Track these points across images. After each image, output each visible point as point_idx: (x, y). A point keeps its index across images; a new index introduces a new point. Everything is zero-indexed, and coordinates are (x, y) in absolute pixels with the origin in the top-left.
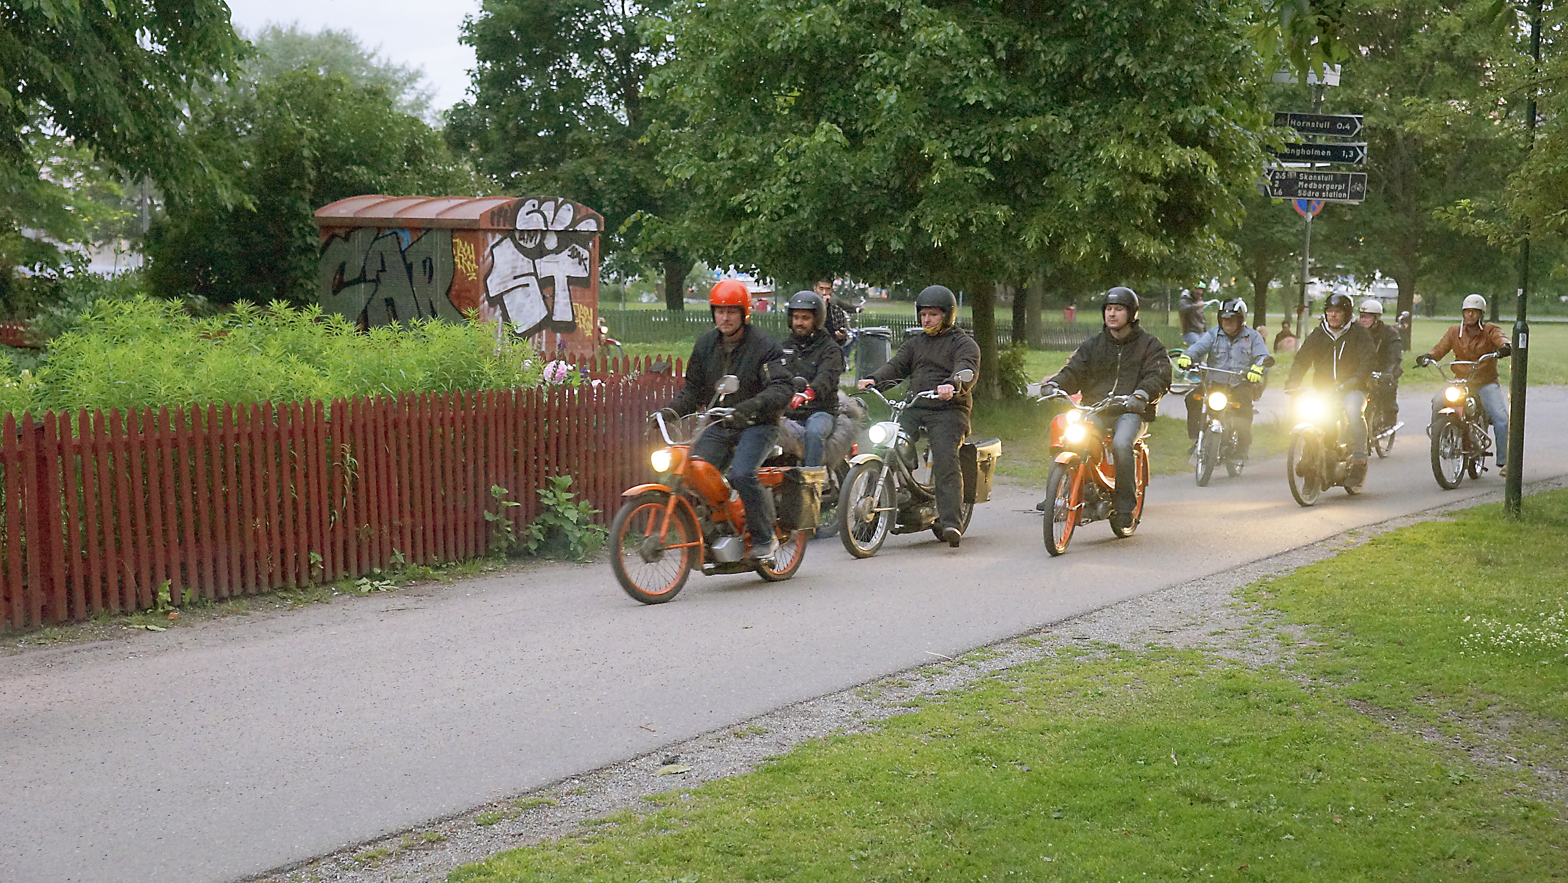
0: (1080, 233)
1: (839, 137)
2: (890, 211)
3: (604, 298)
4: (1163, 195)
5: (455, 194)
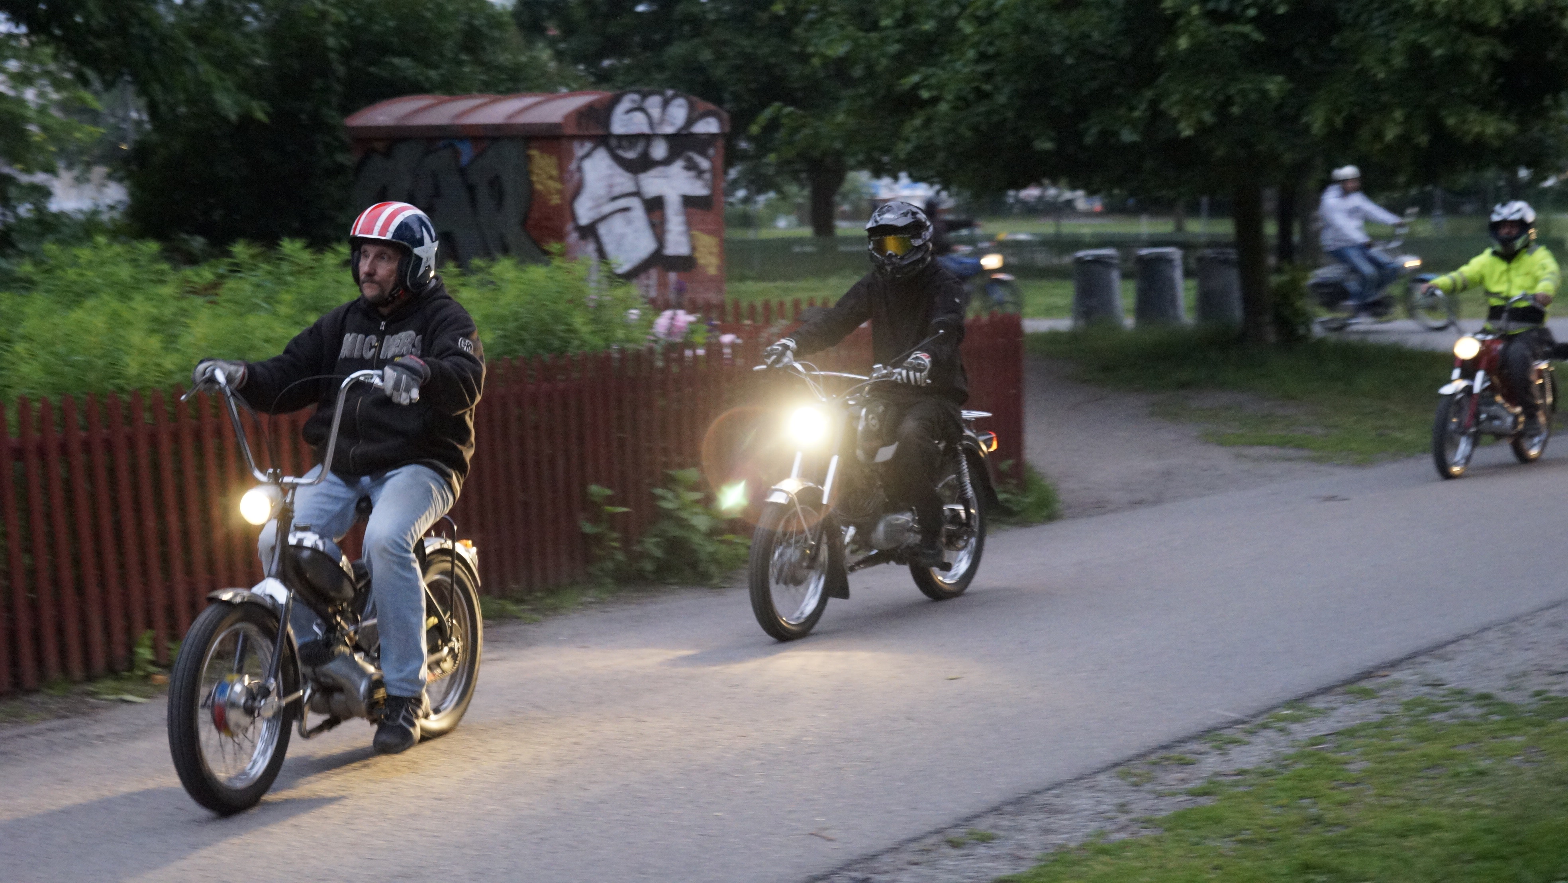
0: (1386, 110)
2: (1120, 90)
3: (732, 223)
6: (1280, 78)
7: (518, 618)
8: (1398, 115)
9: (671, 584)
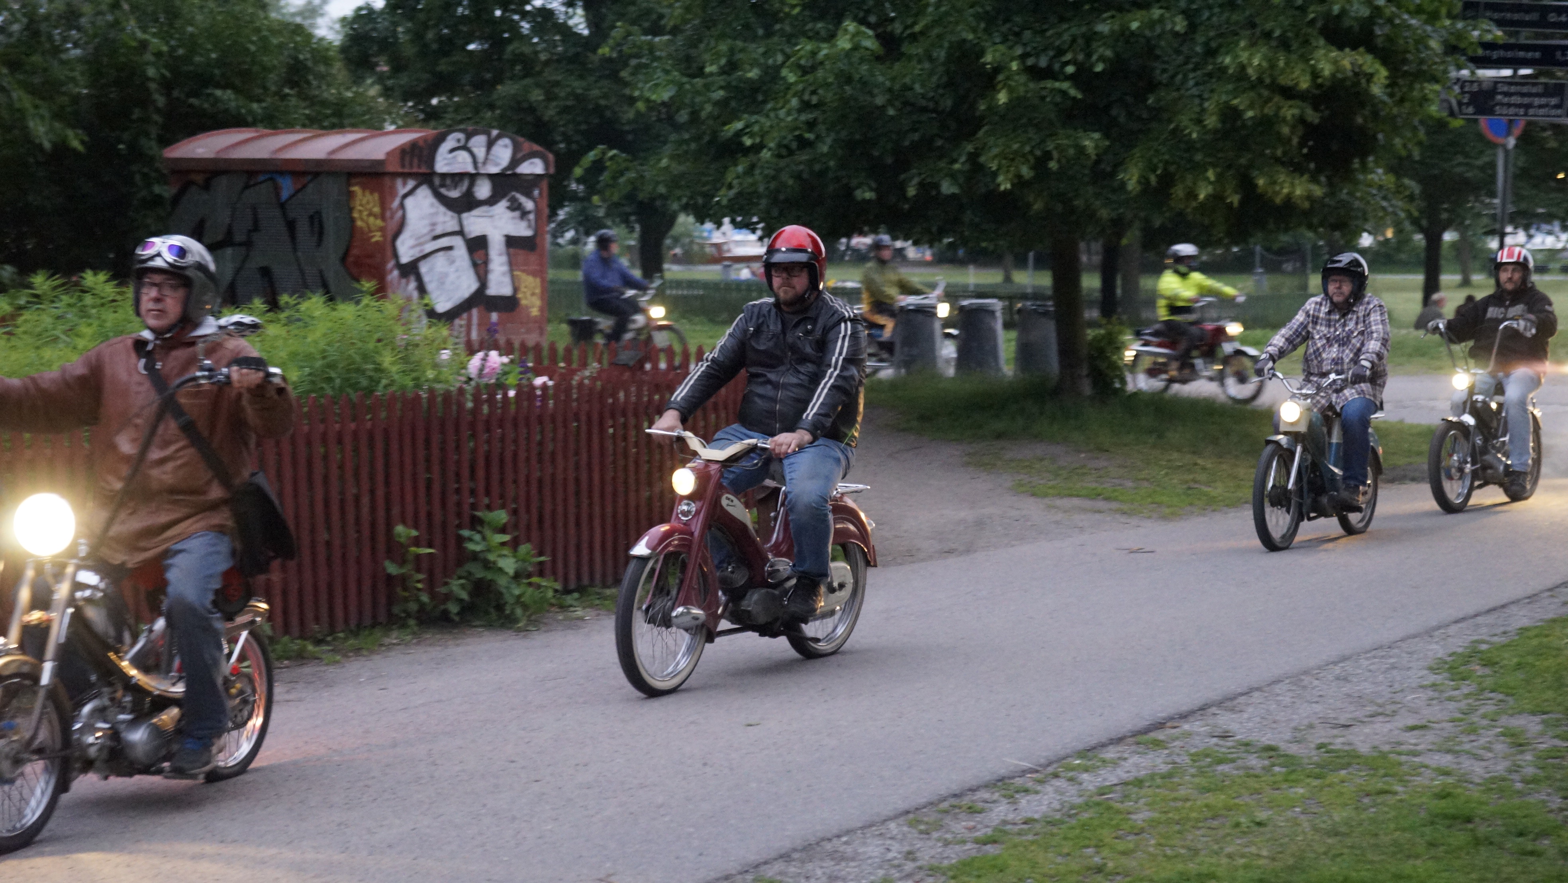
0: (1199, 169)
1: (870, 43)
2: (939, 143)
3: (558, 264)
4: (1313, 117)
5: (355, 126)
6: (1096, 135)
7: (318, 658)
8: (1211, 174)
9: (475, 627)
